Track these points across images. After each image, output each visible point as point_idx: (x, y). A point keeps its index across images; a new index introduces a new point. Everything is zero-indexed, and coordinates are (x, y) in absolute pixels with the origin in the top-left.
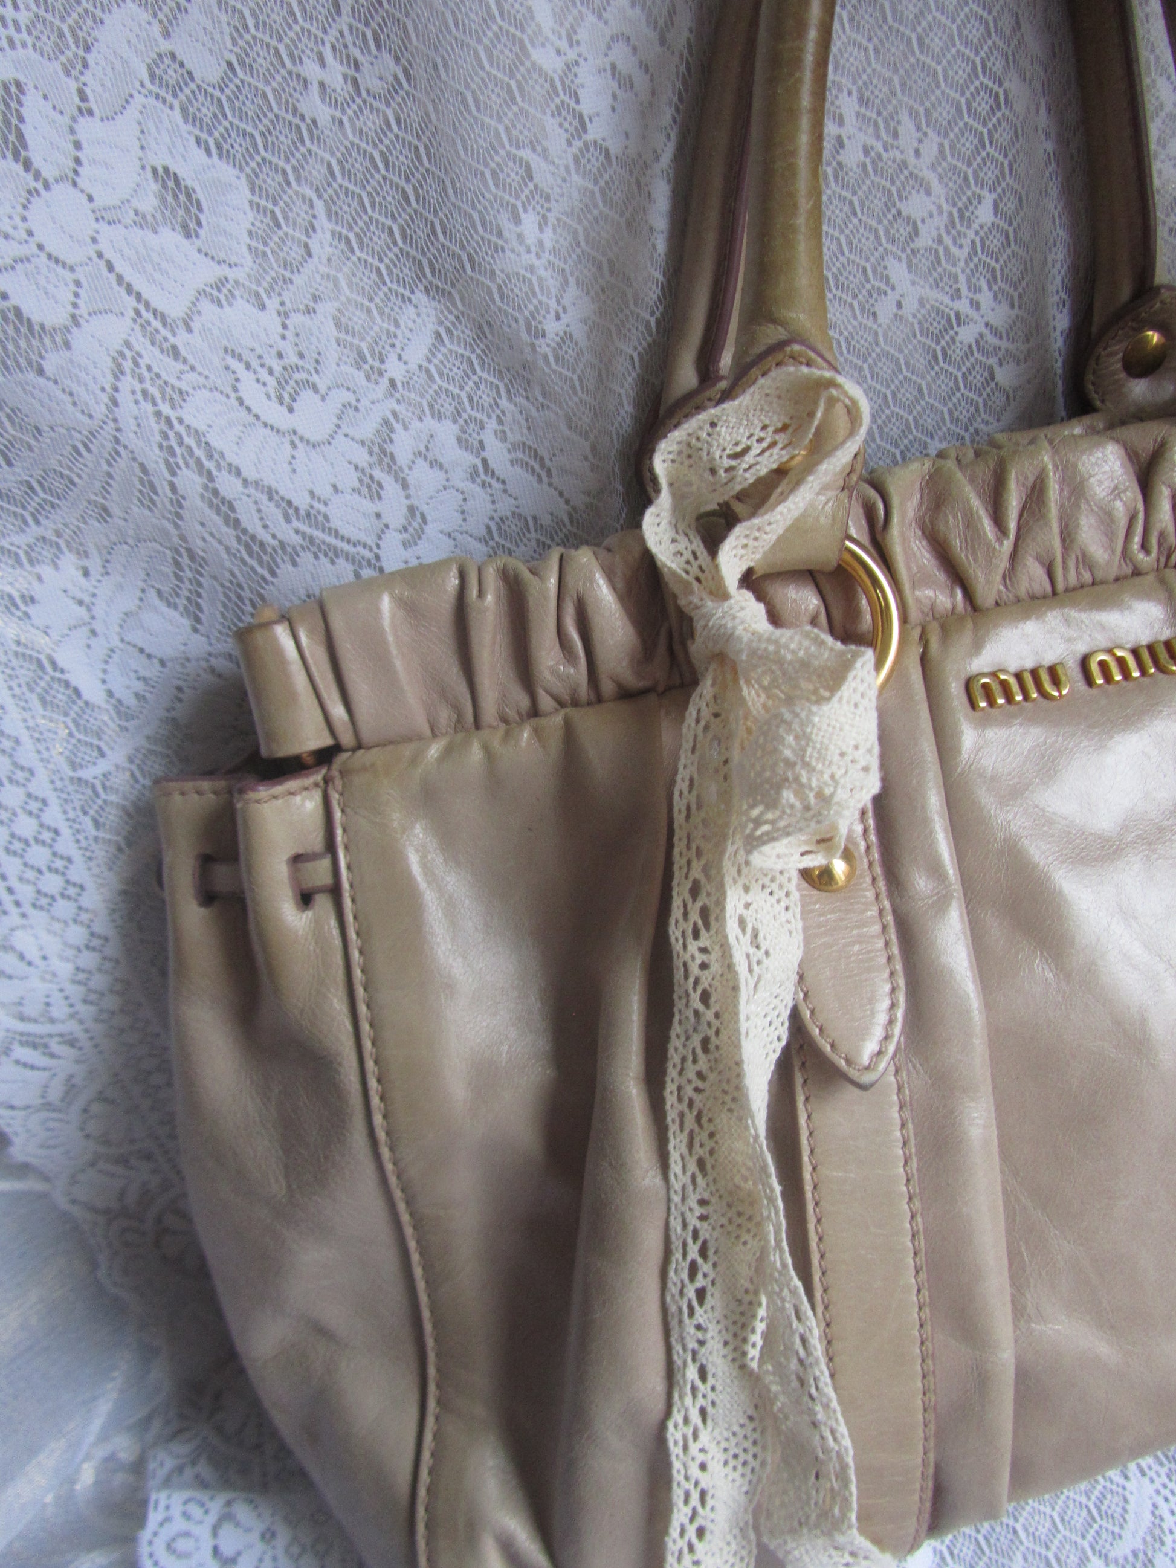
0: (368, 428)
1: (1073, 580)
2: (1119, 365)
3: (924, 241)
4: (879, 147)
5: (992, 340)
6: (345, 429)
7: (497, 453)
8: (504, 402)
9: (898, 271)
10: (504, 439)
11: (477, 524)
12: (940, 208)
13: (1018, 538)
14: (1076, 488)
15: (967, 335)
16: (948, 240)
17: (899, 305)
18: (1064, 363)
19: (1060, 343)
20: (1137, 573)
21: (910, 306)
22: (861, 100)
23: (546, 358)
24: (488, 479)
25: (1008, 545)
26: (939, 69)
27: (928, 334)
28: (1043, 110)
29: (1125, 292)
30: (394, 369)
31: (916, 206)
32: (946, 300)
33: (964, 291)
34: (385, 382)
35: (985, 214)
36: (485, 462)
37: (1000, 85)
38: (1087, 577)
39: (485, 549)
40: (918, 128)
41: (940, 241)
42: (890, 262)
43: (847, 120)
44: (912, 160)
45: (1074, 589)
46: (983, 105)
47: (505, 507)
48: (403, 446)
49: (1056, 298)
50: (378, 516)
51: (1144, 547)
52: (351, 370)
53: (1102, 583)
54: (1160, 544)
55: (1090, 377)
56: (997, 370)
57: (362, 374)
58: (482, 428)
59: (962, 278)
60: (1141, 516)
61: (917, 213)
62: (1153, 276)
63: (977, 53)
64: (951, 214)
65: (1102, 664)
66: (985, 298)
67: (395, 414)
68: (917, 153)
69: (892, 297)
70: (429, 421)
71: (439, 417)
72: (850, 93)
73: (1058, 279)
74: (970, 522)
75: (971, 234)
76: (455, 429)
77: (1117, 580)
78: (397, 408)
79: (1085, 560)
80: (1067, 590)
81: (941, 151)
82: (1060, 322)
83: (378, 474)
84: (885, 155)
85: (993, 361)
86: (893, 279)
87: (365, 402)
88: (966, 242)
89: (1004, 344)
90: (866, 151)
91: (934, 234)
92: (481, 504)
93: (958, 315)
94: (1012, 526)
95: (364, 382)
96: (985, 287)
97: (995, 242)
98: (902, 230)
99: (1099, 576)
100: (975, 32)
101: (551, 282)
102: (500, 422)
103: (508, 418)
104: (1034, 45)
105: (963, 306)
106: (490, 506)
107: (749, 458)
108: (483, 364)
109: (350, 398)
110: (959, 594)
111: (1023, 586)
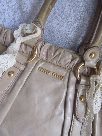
0: (4, 8)
1: (58, 65)
2: (83, 49)
3: (69, 24)
4: (68, 11)
5: (71, 38)
6: (1, 7)
7: (16, 19)
8: (19, 14)
9: (65, 25)
10: (18, 18)
11: (12, 24)
12: (72, 21)
13: (55, 57)
14: (64, 56)
15: (68, 36)
16: (71, 25)
17: (63, 29)
18: (79, 46)
19: (79, 43)
20: (66, 68)
21: (64, 30)
22: (69, 5)
23: (23, 12)
24: (15, 21)
25: (53, 57)
26: (78, 7)
27: (64, 33)
28: (89, 18)
29: (87, 42)
30: (9, 4)
31: (69, 20)
32: (68, 31)
33: (70, 32)
34: (8, 5)
35: (76, 25)
36: (15, 19)
37: (84, 12)
38: (60, 66)
39: (12, 27)
40: (73, 12)
41: (70, 25)
42: (64, 24)
43: (66, 6)
44: (71, 15)
45: (58, 66)
46: (81, 13)
47: (15, 24)
48: (6, 12)
49: (81, 39)
50: (1, 17)
51: (68, 66)
52: (5, 2)
53: (61, 67)
54: (69, 67)
55: (80, 48)
56: (70, 42)
57: (6, 3)
58: (16, 15)
59: (71, 30)
60: (69, 63)
61: (69, 21)
62: (90, 42)
63: (83, 7)
64: (72, 23)
65: (55, 74)
66: (72, 34)
67: (7, 8)
68: (72, 14)
69: (63, 28)
70: (10, 11)
71: (12, 12)
72: (68, 4)
73: (82, 37)
74: (51, 53)
75: (74, 26)
76: (13, 14)
77: (63, 68)
78: (8, 8)
79: (61, 64)
80: (57, 65)
81: (74, 16)
82: (80, 41)
83: (2, 13)
84: (69, 13)
85: (70, 40)
86: (64, 26)
87: (5, 6)
88: (73, 27)
89: (72, 40)
90: (67, 11)
91: (70, 24)
92: (13, 23)
93: (68, 34)
94: (55, 56)
95: (6, 4)
96: (73, 33)
97: (76, 29)
98: (67, 22)
99: (61, 66)
100: (84, 5)
101: (27, 4)
102: (18, 16)
103: (19, 16)
104: (91, 11)
105: (69, 33)
106: (14, 23)
107: (27, 31)
108: (19, 9)
109: (4, 4)
110: (46, 59)
111: (53, 62)
